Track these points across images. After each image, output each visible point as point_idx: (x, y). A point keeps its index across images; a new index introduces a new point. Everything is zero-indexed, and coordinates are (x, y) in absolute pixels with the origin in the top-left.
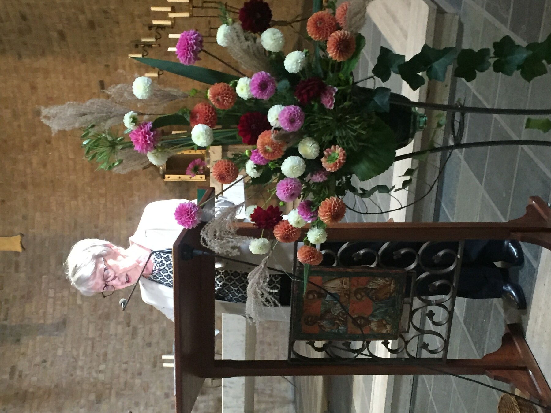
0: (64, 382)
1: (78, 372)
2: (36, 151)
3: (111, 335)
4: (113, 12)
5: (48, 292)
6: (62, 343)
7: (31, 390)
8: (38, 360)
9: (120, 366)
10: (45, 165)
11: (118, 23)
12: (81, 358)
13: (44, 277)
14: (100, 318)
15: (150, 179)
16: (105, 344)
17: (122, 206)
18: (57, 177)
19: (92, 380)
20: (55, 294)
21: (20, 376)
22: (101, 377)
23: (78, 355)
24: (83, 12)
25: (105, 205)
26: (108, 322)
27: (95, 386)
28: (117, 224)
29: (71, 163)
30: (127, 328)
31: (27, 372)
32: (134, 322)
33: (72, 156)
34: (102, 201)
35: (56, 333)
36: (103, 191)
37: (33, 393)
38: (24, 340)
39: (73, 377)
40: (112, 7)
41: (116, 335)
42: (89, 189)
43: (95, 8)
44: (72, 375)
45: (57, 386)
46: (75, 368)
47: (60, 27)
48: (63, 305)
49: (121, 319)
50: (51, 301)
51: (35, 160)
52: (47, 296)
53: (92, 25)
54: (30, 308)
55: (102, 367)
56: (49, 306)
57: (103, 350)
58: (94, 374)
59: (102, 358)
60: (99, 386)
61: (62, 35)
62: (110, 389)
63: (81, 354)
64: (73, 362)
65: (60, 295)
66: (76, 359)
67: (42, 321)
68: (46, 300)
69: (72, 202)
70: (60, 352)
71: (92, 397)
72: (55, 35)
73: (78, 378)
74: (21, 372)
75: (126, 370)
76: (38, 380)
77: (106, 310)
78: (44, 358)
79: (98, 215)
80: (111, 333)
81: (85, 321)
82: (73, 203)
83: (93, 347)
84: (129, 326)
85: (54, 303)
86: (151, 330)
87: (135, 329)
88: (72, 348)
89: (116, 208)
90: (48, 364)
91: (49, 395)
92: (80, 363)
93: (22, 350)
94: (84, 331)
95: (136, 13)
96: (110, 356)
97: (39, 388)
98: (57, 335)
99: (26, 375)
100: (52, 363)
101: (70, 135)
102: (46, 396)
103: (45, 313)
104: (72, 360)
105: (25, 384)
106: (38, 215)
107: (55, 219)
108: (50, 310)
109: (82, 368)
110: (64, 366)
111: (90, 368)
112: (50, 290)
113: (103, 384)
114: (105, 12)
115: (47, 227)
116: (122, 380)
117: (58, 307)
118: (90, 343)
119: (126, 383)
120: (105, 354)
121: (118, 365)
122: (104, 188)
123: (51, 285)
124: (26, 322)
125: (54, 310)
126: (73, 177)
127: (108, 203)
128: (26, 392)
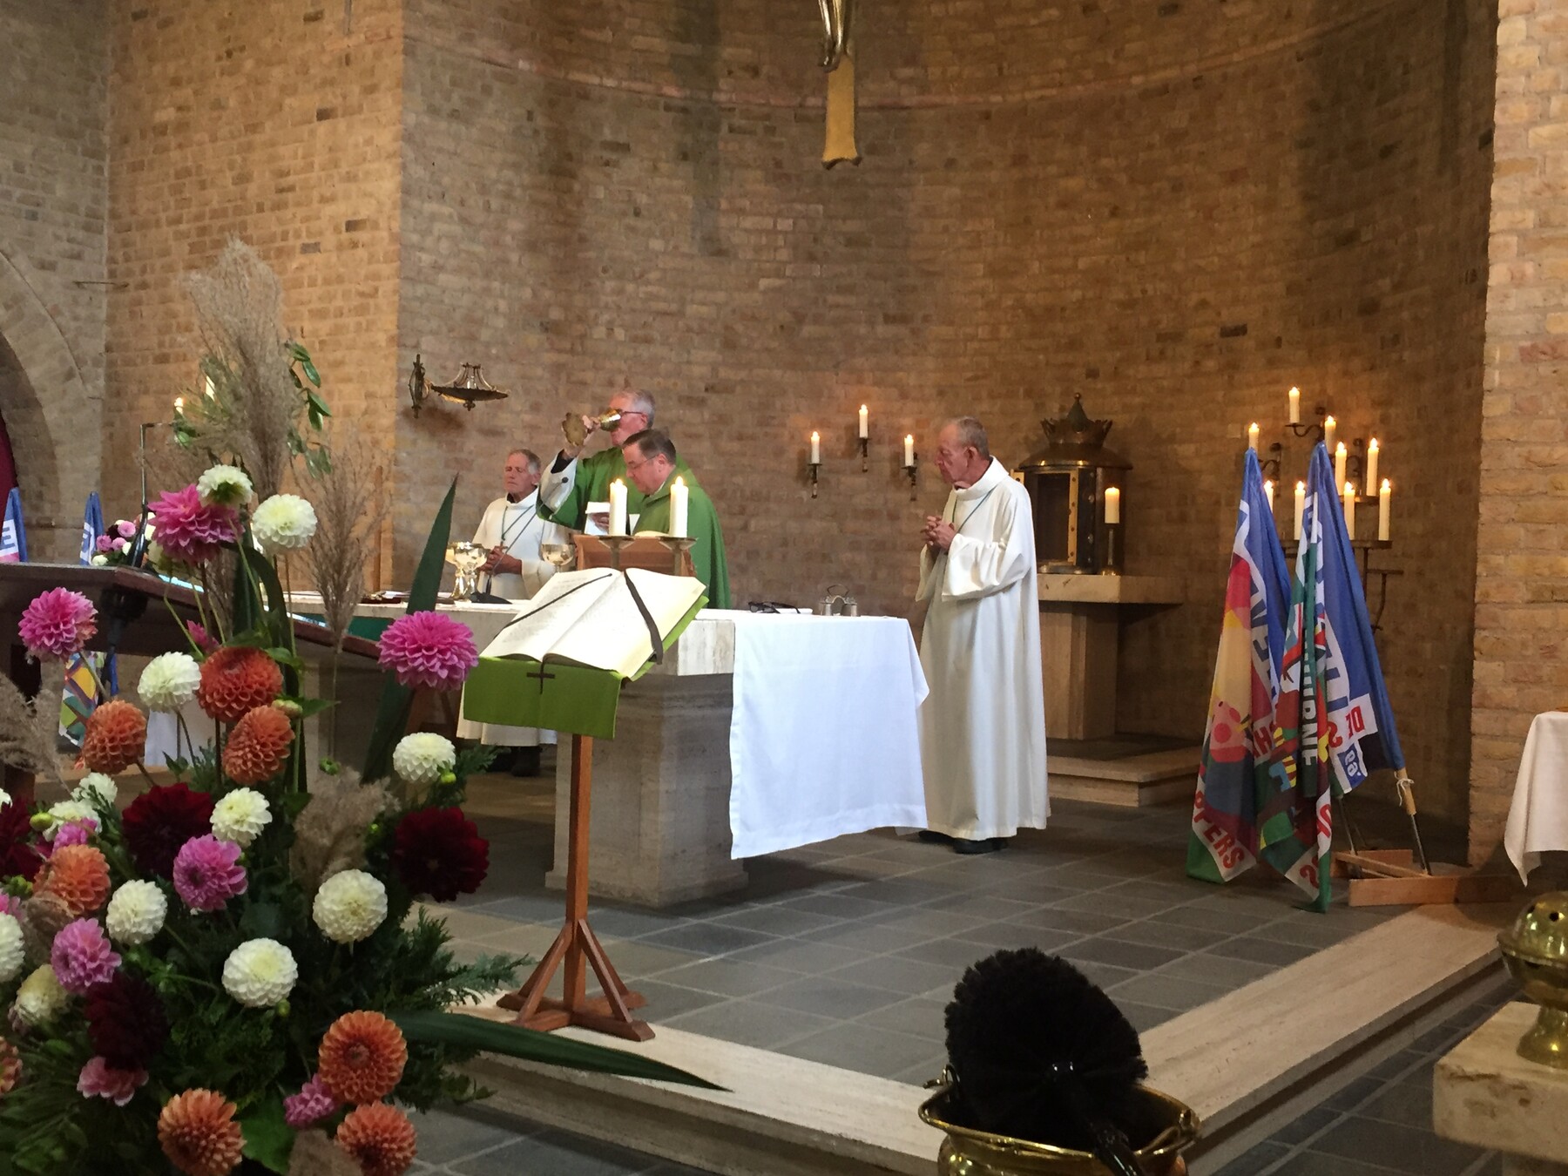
0: (592, 254)
1: (610, 285)
2: (1095, 186)
3: (689, 352)
4: (1394, 356)
5: (788, 218)
6: (676, 248)
7: (577, 187)
8: (643, 199)
9: (620, 372)
10: (1063, 205)
11: (1372, 368)
12: (643, 289)
13: (821, 208)
14: (727, 328)
15: (1026, 438)
16: (671, 340)
17: (969, 374)
18: (1038, 232)
19: (592, 312)
20: (785, 233)
21: (607, 164)
22: (600, 332)
23: (648, 283)
24: (1397, 287)
25: (973, 338)
26: (718, 345)
27: (580, 319)
28: (930, 363)
29: (1067, 262)
30: (702, 386)
31: (615, 178)
32: (714, 400)
33: (1082, 263)
34: (982, 332)
35: (698, 236)
36: (1004, 332)
37: (569, 190)
38: (687, 168)
39: (602, 275)
40: (1406, 355)
41: (689, 362)
42: (1010, 303)
43: (1405, 315)
44: (605, 270)
45: (582, 239)
46: (620, 277)
47: (1366, 235)
48: (758, 249)
49: (724, 373)
50: (768, 223)
51: (1074, 184)
52: (779, 214)
53: (1370, 308)
54: (754, 180)
55: (620, 334)
56: (757, 219)
57: (656, 335)
58: (605, 317)
59: (641, 333)
60: (579, 328)
61: (1348, 239)
62: (572, 351)
63: (650, 288)
64: (634, 273)
65: (781, 242)
66: (640, 278)
67: (724, 205)
68: (768, 214)
69: (981, 266)
70: (657, 244)
71: (555, 314)
72: (1349, 223)
73: (598, 283)
74: (616, 164)
75: (611, 384)
76: (598, 201)
77: (744, 341)
78: (644, 212)
79: (951, 323)
80: (693, 351)
81: (721, 296)
82: (980, 268)
83: (665, 314)
84: (706, 390)
85: (760, 232)
86: (696, 437)
87: (701, 403)
88: (664, 271)
89: (964, 361)
90: (631, 221)
91: (564, 224)
92: (630, 287)
93: (664, 166)
94: (700, 295)
95: (1392, 411)
96: (645, 352)
97: (579, 204)
98: (693, 238)
99: (608, 176)
100: (632, 229)
101: (1128, 259)
102: (561, 218)
103: (741, 212)
104: (637, 270)
105: (588, 173)
106: (956, 191)
107: (946, 229)
108: (748, 223)
109: (620, 292)
110: (626, 253)
111: (619, 308)
112: (791, 221)
113: (583, 337)
114: (1396, 339)
115: (929, 212)
116: (589, 376)
117: (753, 239)
118: (674, 307)
119: (584, 383)
120: (648, 340)
121: (624, 367)
122: (1009, 335)
123: (802, 223)
124: (726, 173)
125: (746, 230)
126: (1035, 266)
127: (976, 345)
128: (573, 176)
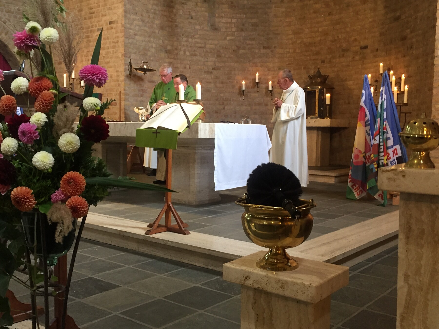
0: (179, 30)
1: (185, 39)
2: (324, 6)
3: (207, 58)
4: (411, 52)
5: (235, 18)
6: (203, 28)
7: (174, 10)
8: (193, 14)
9: (188, 64)
10: (315, 12)
11: (404, 56)
12: (194, 40)
13: (245, 15)
14: (218, 51)
15: (304, 81)
16: (202, 55)
17: (288, 63)
18: (307, 21)
19: (179, 47)
20: (234, 23)
21: (183, 4)
22: (182, 53)
23: (195, 38)
24: (411, 32)
25: (289, 52)
26: (215, 56)
27: (176, 49)
28: (276, 60)
29: (316, 29)
30: (211, 68)
31: (185, 8)
32: (215, 72)
33: (320, 30)
34: (291, 51)
35: (209, 24)
36: (298, 51)
37: (172, 11)
38: (206, 5)
39: (182, 36)
40: (414, 52)
41: (207, 61)
42: (299, 42)
43: (414, 40)
44: (183, 35)
45: (176, 26)
46: (187, 37)
47: (403, 17)
48: (227, 28)
49: (217, 64)
50: (229, 20)
51: (318, 6)
52: (233, 18)
53: (404, 38)
54: (225, 8)
55: (187, 53)
56: (226, 19)
57: (198, 54)
58: (183, 48)
59: (193, 53)
60: (176, 52)
61: (397, 19)
62: (174, 58)
63: (196, 40)
64: (191, 35)
65: (233, 26)
66: (193, 37)
67: (217, 15)
68: (229, 18)
69: (291, 31)
70: (197, 27)
71: (169, 48)
72: (398, 14)
73: (181, 39)
74: (186, 4)
75: (185, 68)
76: (181, 14)
77: (223, 55)
78: (194, 18)
79: (282, 48)
80: (208, 58)
81: (216, 42)
82: (290, 32)
83: (200, 47)
84: (212, 69)
85: (227, 23)
86: (210, 83)
87: (211, 73)
88: (200, 35)
89: (287, 59)
90: (190, 20)
91: (171, 21)
92: (190, 40)
93: (199, 4)
94: (210, 42)
95: (410, 68)
96: (195, 58)
97: (175, 15)
98: (208, 25)
99: (183, 7)
100: (191, 23)
101: (333, 28)
102: (170, 20)
103: (222, 17)
104: (192, 35)
105: (177, 6)
106: (284, 10)
107: (281, 21)
108: (224, 20)
109: (187, 41)
110: (189, 30)
111: (187, 46)
112: (236, 20)
113: (177, 54)
114: (411, 47)
115: (275, 16)
116: (179, 65)
117: (225, 25)
118: (203, 45)
119: (178, 68)
120: (195, 55)
121: (189, 63)
122: (299, 51)
123: (239, 20)
124: (217, 6)
125: (223, 23)
126: (307, 31)
127: (289, 54)
128: (173, 7)
